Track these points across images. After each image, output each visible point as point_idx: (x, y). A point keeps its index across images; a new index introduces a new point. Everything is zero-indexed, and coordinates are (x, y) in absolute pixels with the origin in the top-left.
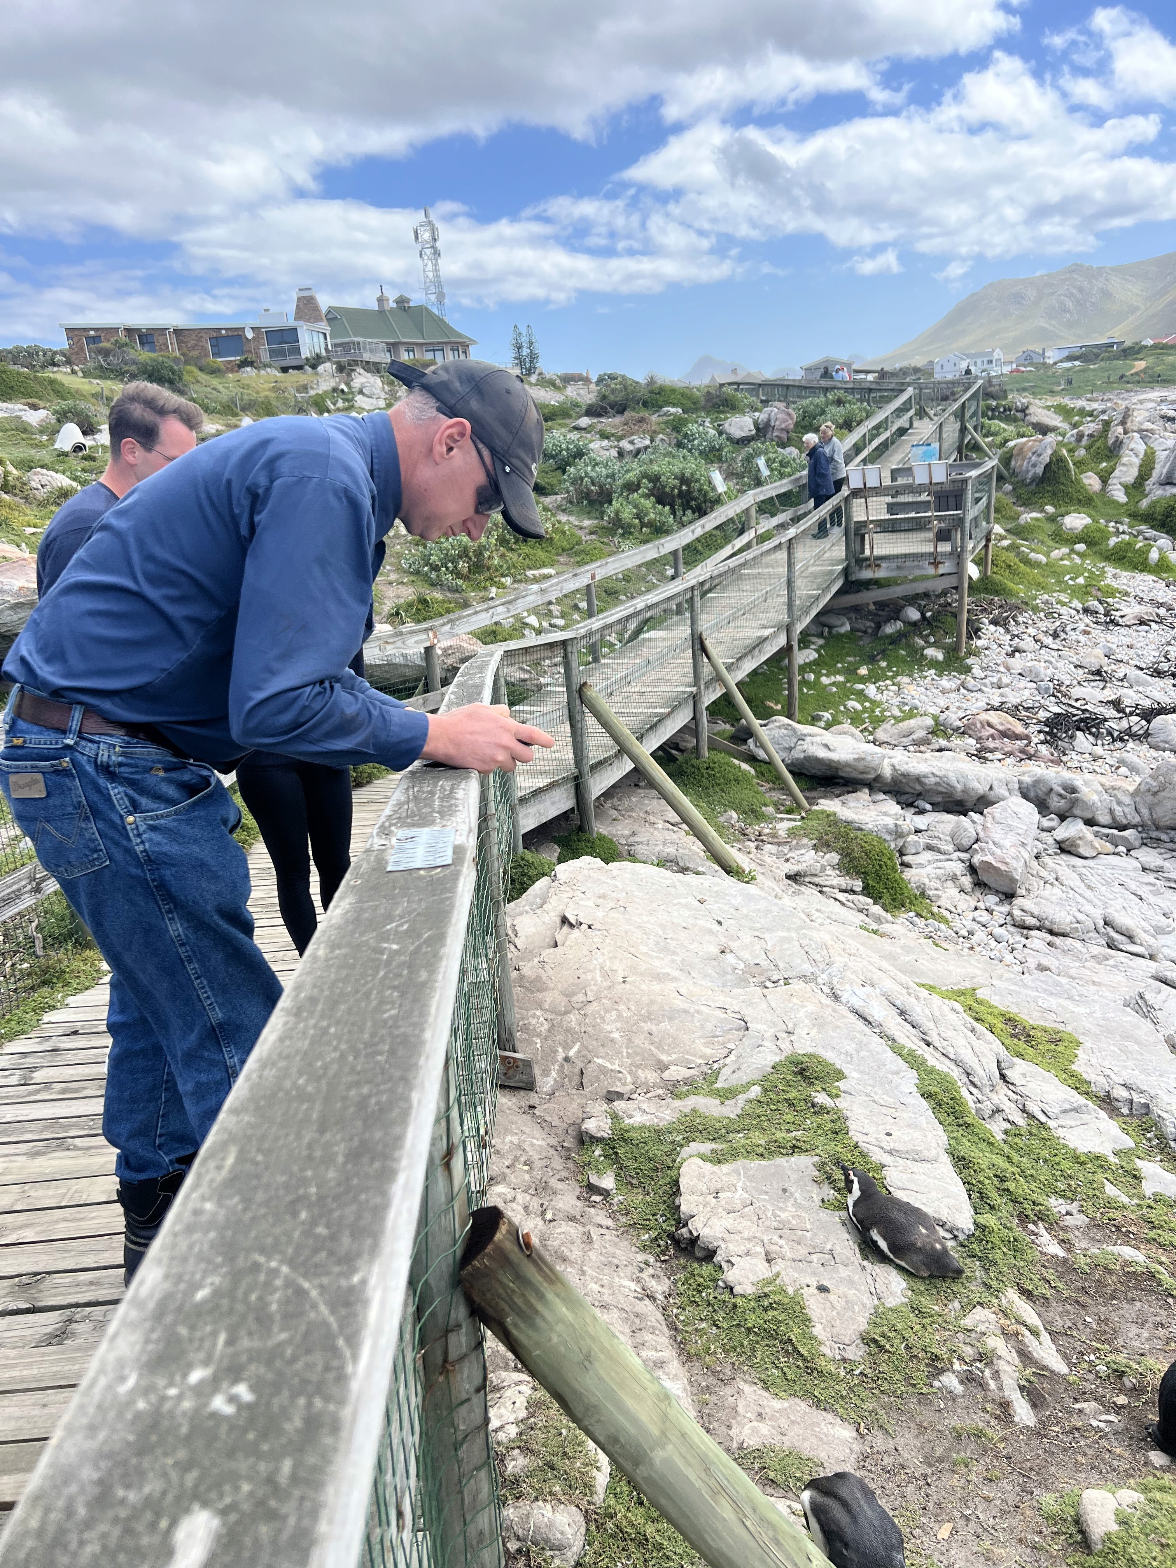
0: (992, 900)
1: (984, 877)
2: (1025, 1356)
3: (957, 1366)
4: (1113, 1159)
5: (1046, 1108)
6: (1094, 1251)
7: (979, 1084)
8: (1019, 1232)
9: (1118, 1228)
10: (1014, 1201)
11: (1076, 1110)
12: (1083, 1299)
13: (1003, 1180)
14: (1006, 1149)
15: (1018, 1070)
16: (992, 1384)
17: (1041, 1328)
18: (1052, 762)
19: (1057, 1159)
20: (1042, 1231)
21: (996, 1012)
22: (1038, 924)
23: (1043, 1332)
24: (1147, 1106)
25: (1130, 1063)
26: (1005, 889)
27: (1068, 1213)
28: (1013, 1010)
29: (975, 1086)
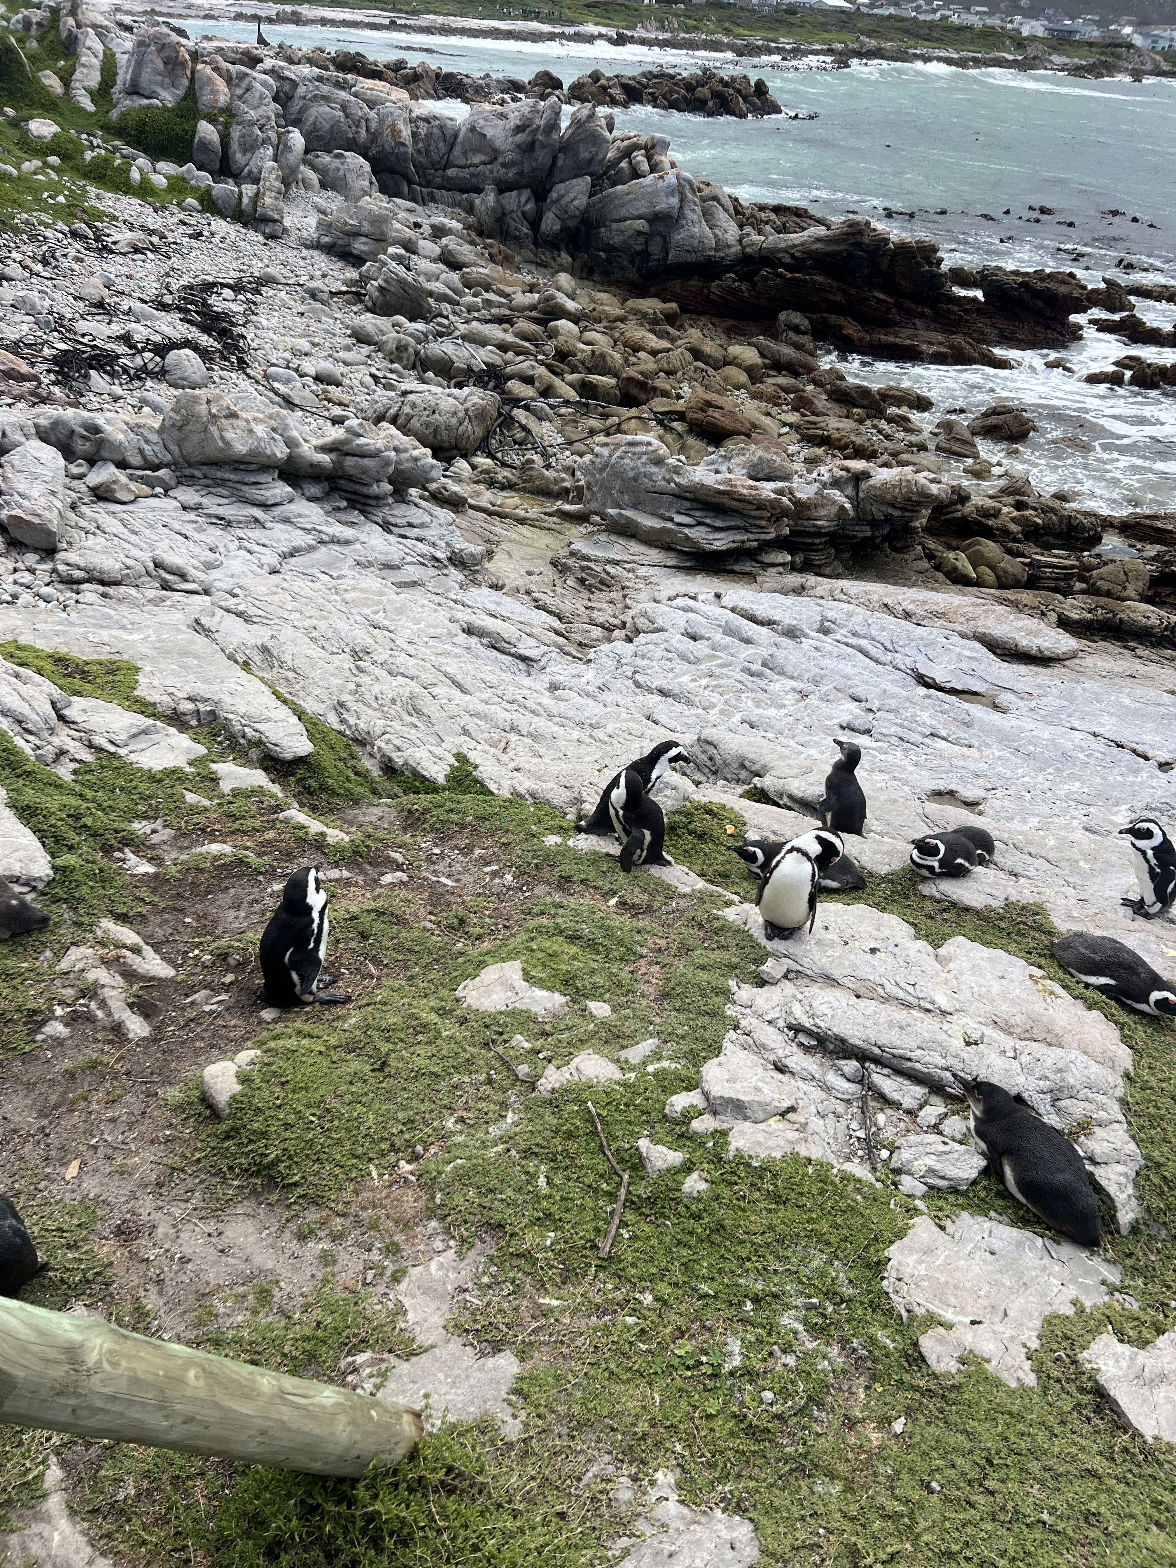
0: (31, 559)
1: (18, 535)
2: (129, 975)
3: (59, 1011)
4: (189, 769)
5: (113, 737)
6: (184, 857)
7: (34, 729)
8: (105, 863)
9: (203, 830)
10: (95, 835)
11: (144, 732)
12: (180, 904)
13: (77, 817)
14: (78, 788)
15: (77, 708)
16: (100, 1014)
17: (142, 944)
18: (70, 404)
19: (134, 784)
20: (130, 855)
21: (43, 654)
22: (87, 576)
23: (145, 947)
24: (212, 713)
25: (190, 677)
26: (44, 545)
27: (154, 831)
28: (63, 650)
29: (30, 733)
